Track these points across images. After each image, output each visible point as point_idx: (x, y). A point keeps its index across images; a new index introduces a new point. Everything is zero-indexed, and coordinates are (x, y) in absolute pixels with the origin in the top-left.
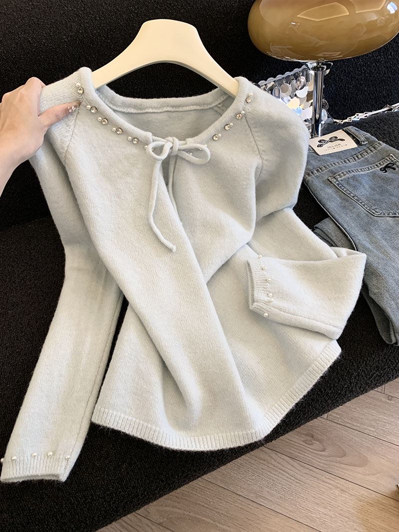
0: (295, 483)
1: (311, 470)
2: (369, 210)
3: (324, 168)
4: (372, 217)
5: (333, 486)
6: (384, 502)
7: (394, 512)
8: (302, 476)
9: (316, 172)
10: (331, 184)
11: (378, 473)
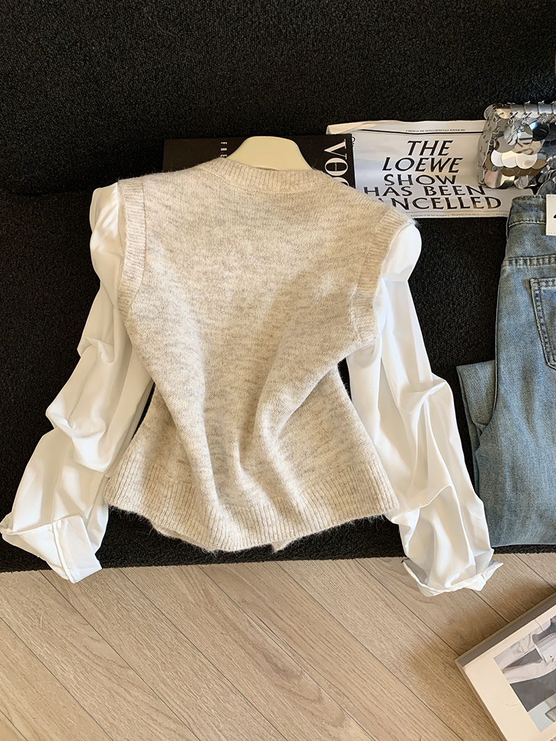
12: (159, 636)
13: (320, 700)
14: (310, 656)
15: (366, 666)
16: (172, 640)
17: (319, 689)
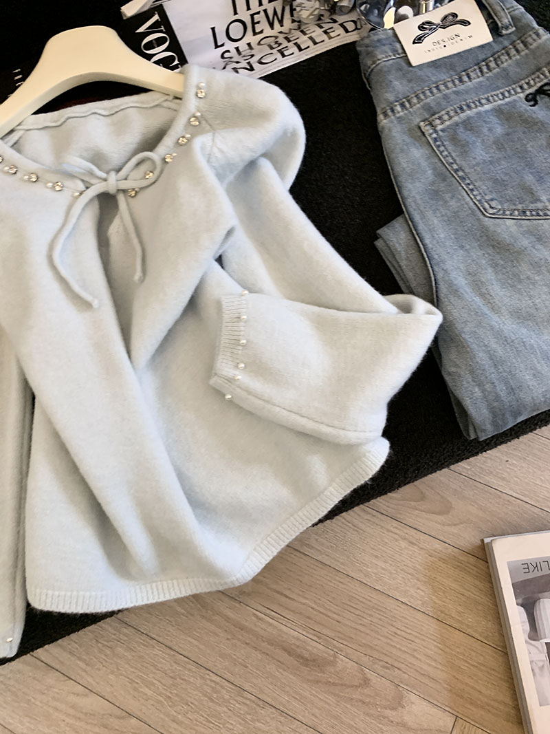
0: (351, 530)
1: (374, 516)
2: (479, 201)
3: (415, 100)
4: (482, 217)
5: (399, 535)
6: (461, 558)
7: (471, 571)
8: (361, 522)
9: (398, 108)
10: (424, 139)
11: (462, 523)
12: (155, 666)
13: (366, 682)
14: (339, 632)
15: (409, 622)
16: (171, 666)
17: (362, 670)
